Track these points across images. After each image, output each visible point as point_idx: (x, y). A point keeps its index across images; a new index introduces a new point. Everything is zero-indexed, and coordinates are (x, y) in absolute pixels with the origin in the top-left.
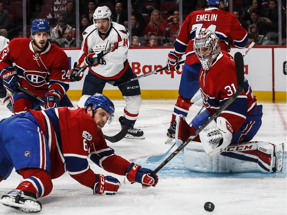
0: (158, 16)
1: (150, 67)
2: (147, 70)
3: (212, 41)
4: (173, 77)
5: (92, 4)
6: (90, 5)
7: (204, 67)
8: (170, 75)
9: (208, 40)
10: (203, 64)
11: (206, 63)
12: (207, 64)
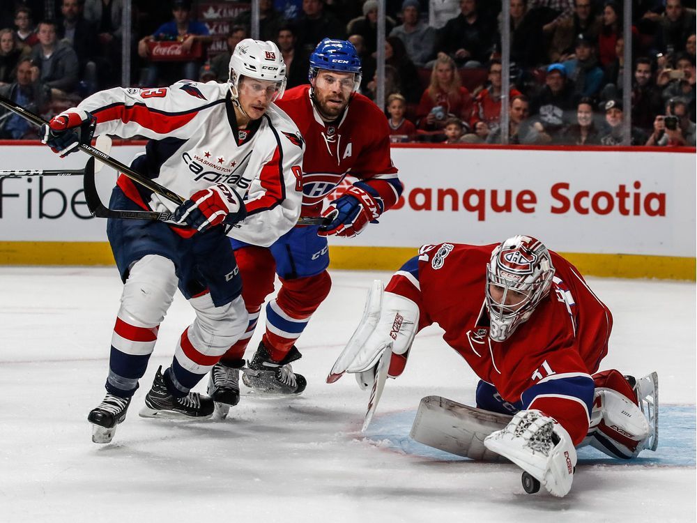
0: (449, 74)
1: (427, 193)
2: (420, 199)
3: (539, 279)
4: (482, 218)
5: (288, 36)
6: (282, 37)
7: (496, 334)
8: (476, 213)
9: (531, 274)
10: (497, 327)
11: (504, 328)
12: (505, 331)
